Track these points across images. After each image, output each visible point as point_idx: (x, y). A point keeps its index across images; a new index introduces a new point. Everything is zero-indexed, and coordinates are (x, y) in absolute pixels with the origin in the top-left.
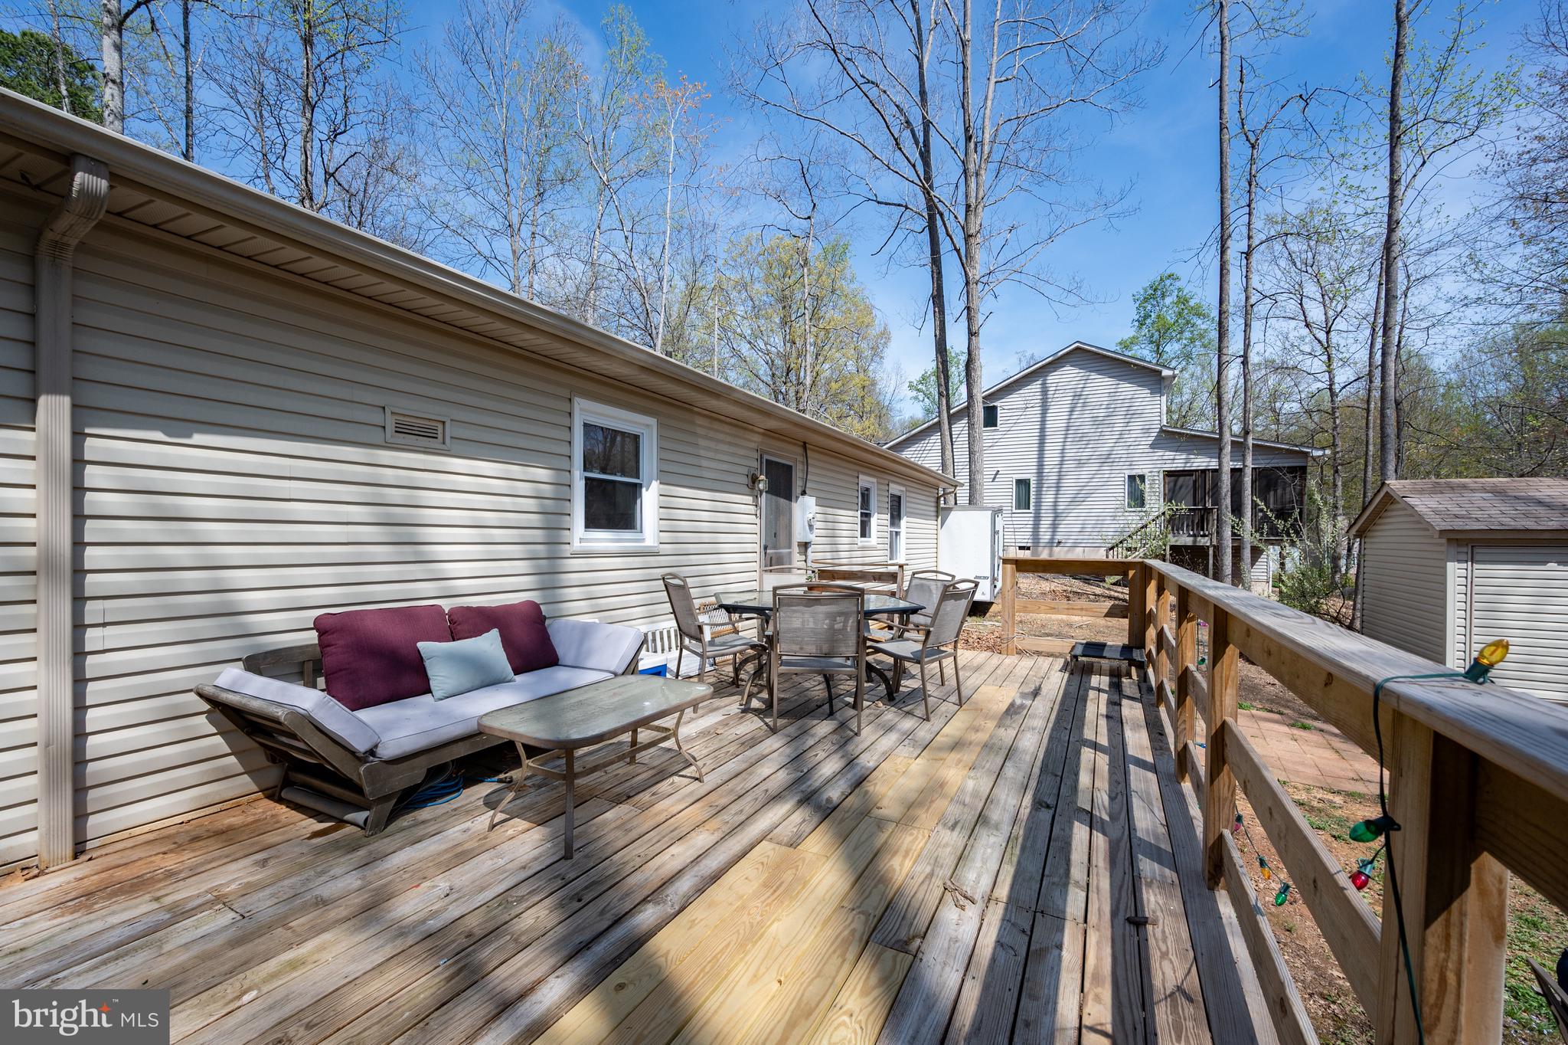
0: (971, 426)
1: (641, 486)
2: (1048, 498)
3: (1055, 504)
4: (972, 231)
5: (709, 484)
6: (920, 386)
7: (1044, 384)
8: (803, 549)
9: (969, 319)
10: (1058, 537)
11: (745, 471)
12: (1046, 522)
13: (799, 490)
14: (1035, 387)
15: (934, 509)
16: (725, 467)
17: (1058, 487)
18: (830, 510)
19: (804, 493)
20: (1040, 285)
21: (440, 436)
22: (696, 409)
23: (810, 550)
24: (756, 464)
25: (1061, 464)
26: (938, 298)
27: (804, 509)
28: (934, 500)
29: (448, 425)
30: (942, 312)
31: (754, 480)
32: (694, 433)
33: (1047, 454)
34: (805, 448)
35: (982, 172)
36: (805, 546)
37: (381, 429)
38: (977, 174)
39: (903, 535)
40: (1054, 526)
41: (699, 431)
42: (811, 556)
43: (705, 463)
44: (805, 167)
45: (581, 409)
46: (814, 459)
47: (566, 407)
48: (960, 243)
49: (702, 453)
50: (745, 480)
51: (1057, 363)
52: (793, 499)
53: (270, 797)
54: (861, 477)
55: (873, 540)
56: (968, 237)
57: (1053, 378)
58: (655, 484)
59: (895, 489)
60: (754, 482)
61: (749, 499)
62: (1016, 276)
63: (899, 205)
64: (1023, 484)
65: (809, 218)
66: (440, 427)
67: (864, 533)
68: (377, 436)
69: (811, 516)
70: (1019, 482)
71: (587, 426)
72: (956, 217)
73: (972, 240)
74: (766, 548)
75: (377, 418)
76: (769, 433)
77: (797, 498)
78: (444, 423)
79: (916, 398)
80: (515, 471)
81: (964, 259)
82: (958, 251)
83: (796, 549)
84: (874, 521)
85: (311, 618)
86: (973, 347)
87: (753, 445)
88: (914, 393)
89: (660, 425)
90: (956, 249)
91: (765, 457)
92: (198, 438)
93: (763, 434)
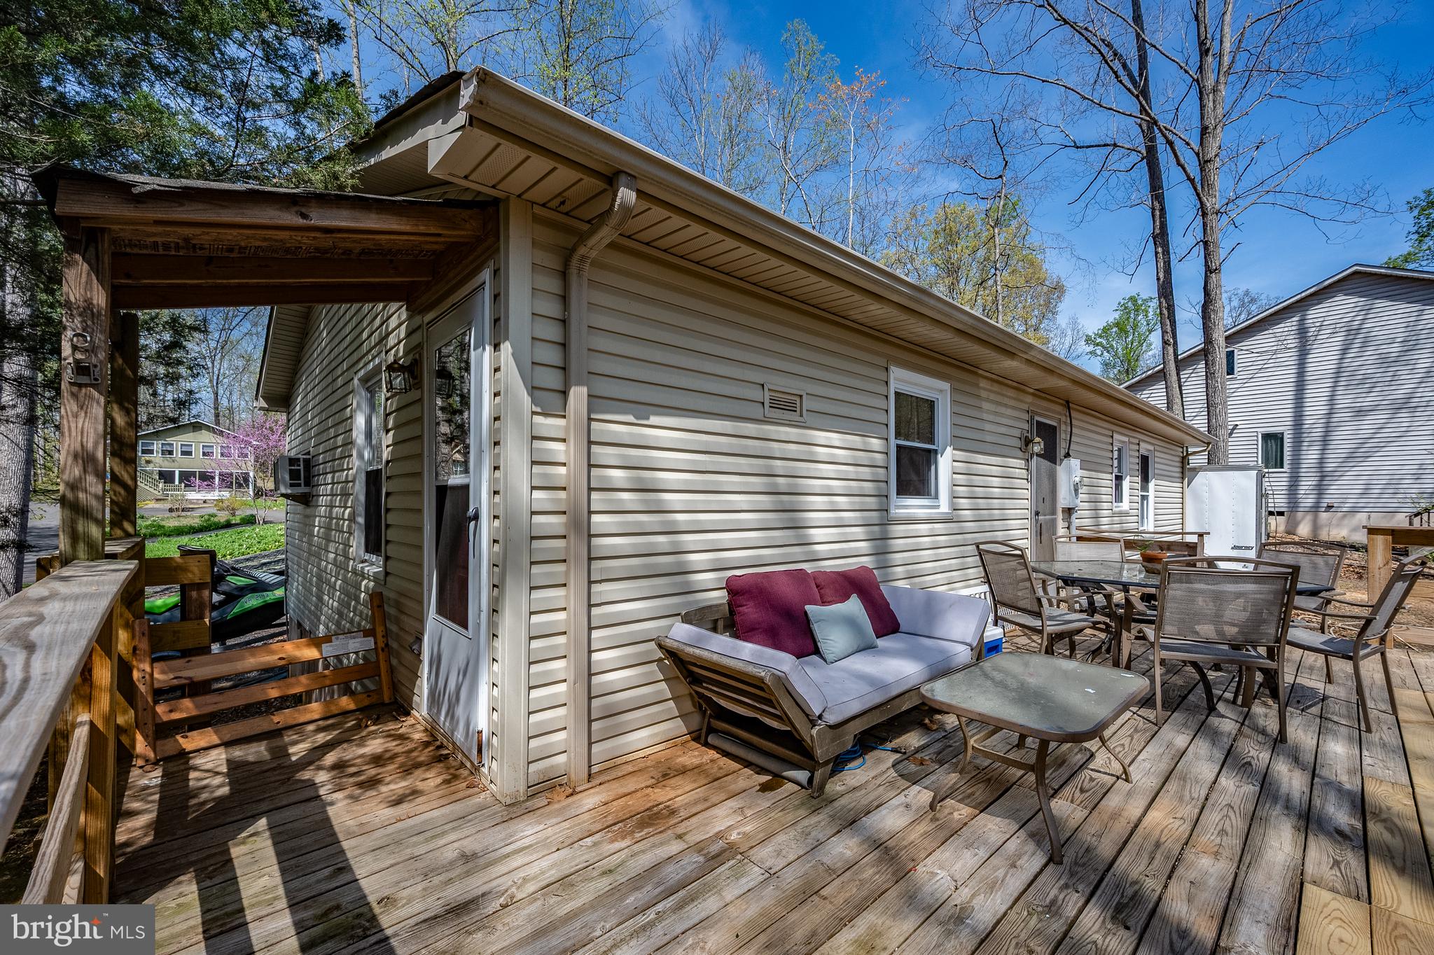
0: (1209, 375)
1: (936, 451)
2: (1311, 456)
3: (1321, 462)
4: (1211, 154)
5: (988, 448)
6: (1099, 340)
7: (1302, 320)
8: (1067, 515)
9: (1207, 255)
10: (1325, 502)
11: (1017, 433)
12: (1307, 484)
13: (1063, 452)
14: (1291, 324)
15: (1179, 470)
16: (1003, 430)
17: (1325, 442)
18: (1094, 474)
19: (1067, 455)
20: (1304, 204)
21: (798, 409)
22: (981, 372)
23: (1074, 516)
24: (1026, 426)
25: (1330, 414)
26: (1161, 238)
27: (1069, 471)
28: (1178, 459)
29: (804, 397)
30: (1166, 252)
31: (1028, 442)
32: (978, 397)
33: (1309, 402)
34: (1069, 408)
35: (1222, 87)
36: (1069, 511)
37: (761, 405)
38: (1215, 90)
39: (1151, 500)
40: (1320, 489)
41: (984, 394)
42: (1076, 522)
43: (988, 427)
44: (998, 125)
45: (895, 379)
46: (1076, 419)
47: (883, 376)
48: (1194, 171)
49: (985, 416)
50: (1018, 443)
51: (1322, 294)
52: (1058, 462)
53: (696, 739)
54: (1115, 436)
55: (1125, 505)
56: (1204, 164)
57: (1315, 314)
58: (949, 449)
59: (1145, 448)
60: (1027, 445)
61: (1021, 463)
62: (1269, 198)
63: (1105, 145)
64: (1273, 440)
65: (1001, 177)
66: (798, 400)
67: (1119, 498)
68: (757, 411)
69: (1077, 479)
70: (1267, 437)
71: (897, 394)
72: (1188, 144)
73: (1210, 166)
74: (1037, 514)
75: (756, 394)
76: (1042, 394)
77: (1062, 461)
78: (801, 396)
79: (1093, 353)
80: (856, 441)
81: (1199, 188)
82: (1192, 181)
83: (1060, 516)
84: (1126, 484)
85: (724, 578)
86: (1212, 286)
87: (1026, 407)
88: (1091, 348)
89: (954, 390)
90: (1189, 178)
91: (1037, 418)
92: (654, 420)
93: (1033, 394)
